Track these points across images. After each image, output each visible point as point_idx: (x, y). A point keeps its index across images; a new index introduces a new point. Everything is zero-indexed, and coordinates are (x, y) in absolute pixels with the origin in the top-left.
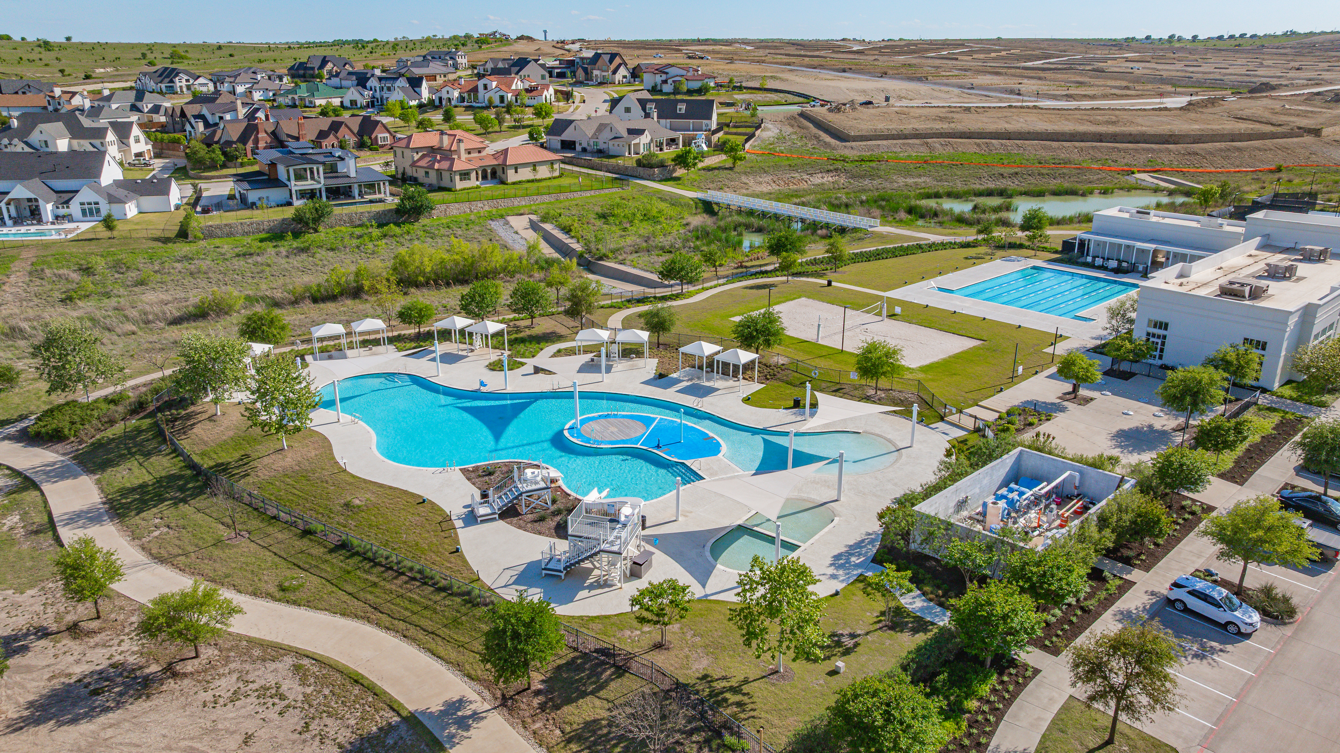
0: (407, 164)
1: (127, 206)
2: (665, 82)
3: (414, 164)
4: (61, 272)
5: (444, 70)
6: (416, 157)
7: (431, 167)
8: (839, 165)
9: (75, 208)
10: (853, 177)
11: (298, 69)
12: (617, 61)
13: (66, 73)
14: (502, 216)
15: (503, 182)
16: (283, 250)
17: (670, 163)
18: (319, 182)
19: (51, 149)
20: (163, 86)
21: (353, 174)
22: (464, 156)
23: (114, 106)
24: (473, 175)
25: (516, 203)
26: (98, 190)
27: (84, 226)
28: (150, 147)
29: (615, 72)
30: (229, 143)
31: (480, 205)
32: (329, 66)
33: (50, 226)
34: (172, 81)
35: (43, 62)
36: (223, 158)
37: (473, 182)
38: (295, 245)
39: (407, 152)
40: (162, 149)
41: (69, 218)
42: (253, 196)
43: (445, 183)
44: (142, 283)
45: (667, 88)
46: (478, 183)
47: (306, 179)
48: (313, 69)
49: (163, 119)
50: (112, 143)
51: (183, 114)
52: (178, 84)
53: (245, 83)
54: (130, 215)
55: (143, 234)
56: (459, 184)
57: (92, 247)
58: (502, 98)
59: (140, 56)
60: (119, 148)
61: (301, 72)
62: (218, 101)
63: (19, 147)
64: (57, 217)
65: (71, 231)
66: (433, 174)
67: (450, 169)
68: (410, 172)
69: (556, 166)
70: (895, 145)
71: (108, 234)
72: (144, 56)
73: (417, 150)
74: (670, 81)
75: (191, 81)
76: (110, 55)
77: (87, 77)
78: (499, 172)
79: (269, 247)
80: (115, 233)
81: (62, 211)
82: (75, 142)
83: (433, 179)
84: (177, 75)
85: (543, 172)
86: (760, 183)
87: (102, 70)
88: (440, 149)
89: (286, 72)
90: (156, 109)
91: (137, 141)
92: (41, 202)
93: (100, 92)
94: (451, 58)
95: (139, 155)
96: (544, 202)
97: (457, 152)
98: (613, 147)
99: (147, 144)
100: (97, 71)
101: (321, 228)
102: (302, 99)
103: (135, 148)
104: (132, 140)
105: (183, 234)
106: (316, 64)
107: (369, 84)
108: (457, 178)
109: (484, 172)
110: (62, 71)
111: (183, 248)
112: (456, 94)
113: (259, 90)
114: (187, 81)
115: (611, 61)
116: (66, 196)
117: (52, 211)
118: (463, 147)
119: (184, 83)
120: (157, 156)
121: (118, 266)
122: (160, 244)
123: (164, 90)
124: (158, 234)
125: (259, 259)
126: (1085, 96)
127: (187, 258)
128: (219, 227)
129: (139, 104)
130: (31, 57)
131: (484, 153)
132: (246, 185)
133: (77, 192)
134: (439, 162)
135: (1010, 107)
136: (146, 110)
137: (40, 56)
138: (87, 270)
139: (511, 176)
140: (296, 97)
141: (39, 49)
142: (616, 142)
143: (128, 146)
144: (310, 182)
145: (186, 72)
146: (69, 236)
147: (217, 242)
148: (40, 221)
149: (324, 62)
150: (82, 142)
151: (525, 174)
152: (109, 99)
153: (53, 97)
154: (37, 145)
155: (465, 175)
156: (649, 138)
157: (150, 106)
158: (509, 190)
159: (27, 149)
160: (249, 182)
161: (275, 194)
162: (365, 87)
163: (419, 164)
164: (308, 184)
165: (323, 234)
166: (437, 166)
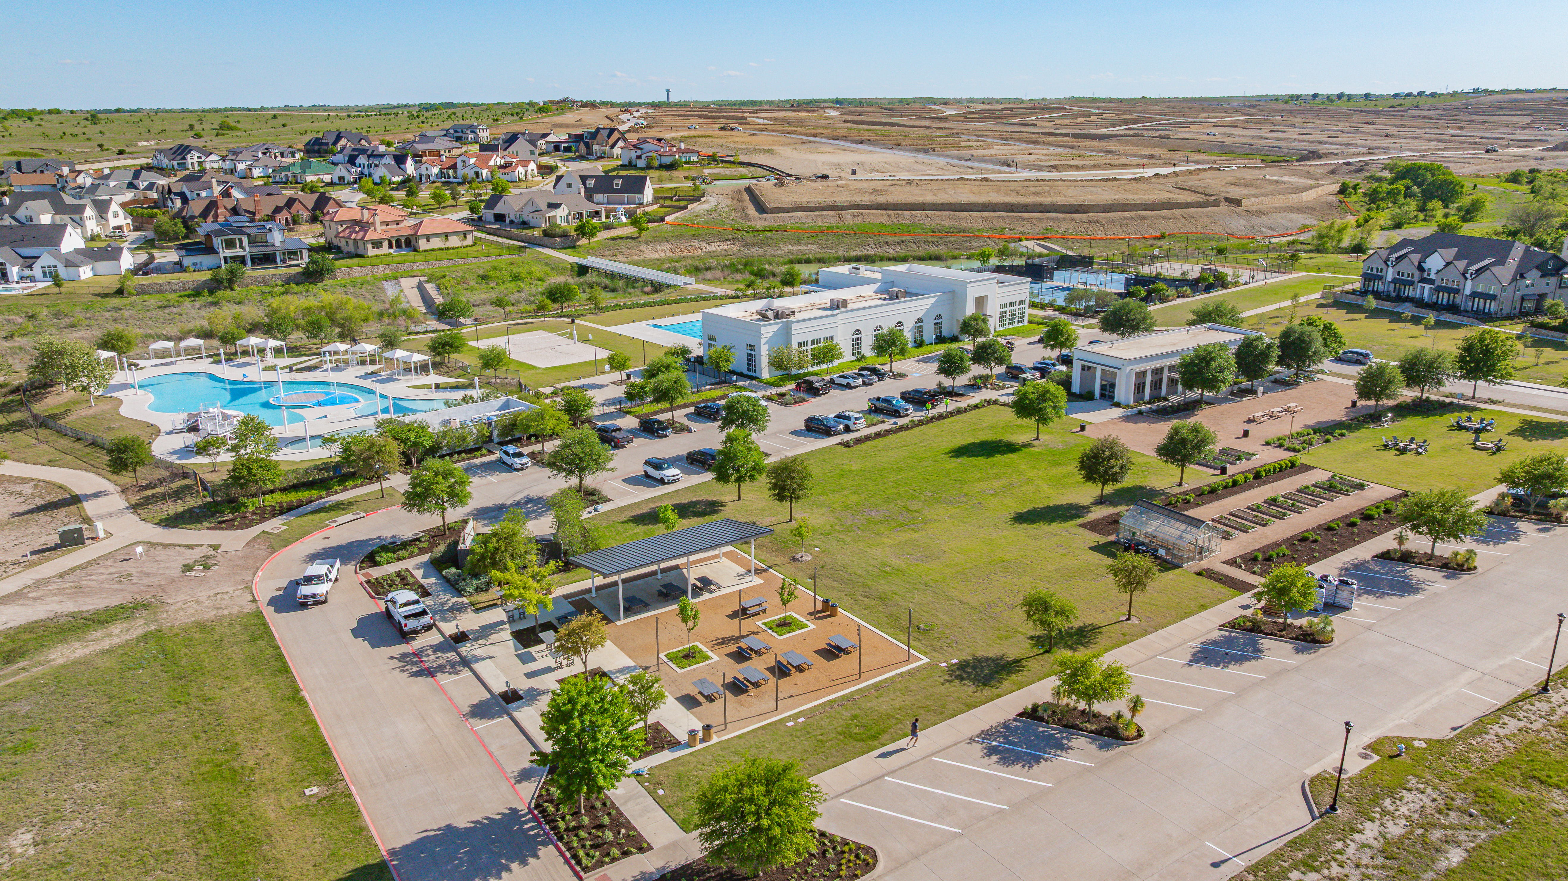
0: (331, 235)
1: (81, 269)
2: (639, 157)
3: (337, 235)
4: (10, 317)
5: (449, 145)
6: (340, 229)
7: (349, 237)
8: (739, 235)
9: (37, 271)
10: (746, 245)
11: (314, 144)
12: (616, 135)
13: (105, 147)
14: (396, 278)
15: (415, 250)
16: (197, 304)
17: (573, 233)
18: (245, 249)
19: (35, 222)
20: (175, 163)
21: (277, 244)
22: (379, 228)
23: (112, 184)
24: (385, 244)
25: (415, 267)
26: (58, 256)
27: (41, 285)
28: (129, 221)
29: (612, 147)
30: (192, 217)
31: (381, 268)
32: (343, 141)
33: (15, 285)
34: (184, 158)
35: (86, 137)
36: (184, 231)
37: (385, 250)
38: (210, 299)
39: (333, 224)
40: (142, 223)
41: (32, 279)
42: (188, 261)
43: (360, 251)
44: (73, 326)
45: (641, 163)
46: (392, 251)
47: (235, 247)
48: (327, 144)
49: (155, 196)
50: (90, 218)
51: (170, 191)
52: (190, 161)
53: (246, 161)
54: (83, 277)
55: (86, 291)
56: (371, 252)
57: (42, 300)
58: (477, 174)
59: (187, 127)
60: (97, 222)
61: (317, 147)
62: (203, 180)
63: (7, 220)
64: (22, 278)
65: (30, 288)
66: (351, 243)
67: (363, 239)
68: (336, 242)
69: (469, 237)
70: (807, 217)
71: (57, 290)
72: (191, 127)
73: (341, 223)
74: (643, 157)
75: (203, 158)
76: (157, 127)
77: (121, 152)
78: (413, 242)
79: (187, 302)
80: (62, 290)
81: (27, 273)
82: (57, 217)
83: (351, 248)
84: (189, 152)
85: (454, 241)
86: (657, 251)
87: (145, 143)
88: (361, 221)
89: (303, 148)
90: (150, 187)
91: (116, 215)
92: (8, 266)
93: (101, 170)
94: (472, 132)
95: (119, 228)
96: (439, 266)
97: (373, 224)
98: (531, 219)
99: (126, 218)
100: (140, 144)
101: (236, 287)
102: (294, 176)
103: (113, 222)
104: (110, 215)
105: (120, 292)
106: (330, 140)
107: (357, 162)
108: (369, 246)
109: (398, 242)
110: (100, 146)
111: (117, 301)
112: (435, 170)
113: (259, 167)
114: (199, 158)
115: (609, 136)
116: (30, 261)
117: (18, 273)
118: (378, 220)
119: (196, 160)
120: (136, 229)
121: (57, 315)
122: (99, 298)
123: (176, 166)
124: (100, 290)
125: (175, 310)
126: (1072, 166)
127: (117, 309)
128: (150, 285)
129: (135, 182)
130: (75, 131)
131: (402, 225)
132: (183, 252)
133: (38, 257)
134: (356, 233)
135: (961, 179)
136: (142, 187)
137: (85, 130)
138: (31, 317)
139: (423, 245)
140: (289, 174)
141: (86, 123)
142: (535, 215)
143: (107, 220)
144: (239, 250)
145: (198, 149)
146: (25, 292)
147: (146, 297)
148: (7, 281)
149: (339, 137)
150: (64, 217)
151: (436, 243)
152: (107, 177)
153: (61, 176)
154: (24, 220)
155: (377, 244)
156: (567, 211)
157: (146, 183)
158: (419, 257)
159: (14, 223)
160: (187, 250)
161: (206, 260)
162: (354, 164)
163: (342, 235)
164: (237, 252)
165: (238, 290)
166: (354, 236)
